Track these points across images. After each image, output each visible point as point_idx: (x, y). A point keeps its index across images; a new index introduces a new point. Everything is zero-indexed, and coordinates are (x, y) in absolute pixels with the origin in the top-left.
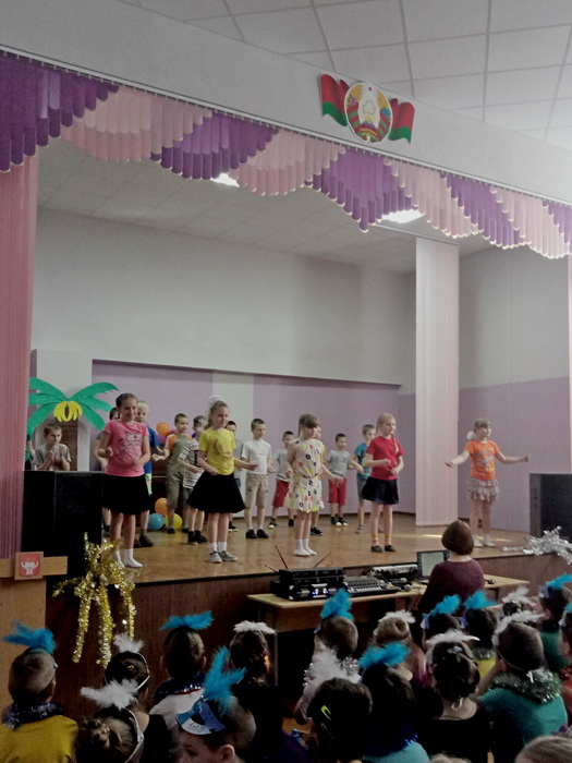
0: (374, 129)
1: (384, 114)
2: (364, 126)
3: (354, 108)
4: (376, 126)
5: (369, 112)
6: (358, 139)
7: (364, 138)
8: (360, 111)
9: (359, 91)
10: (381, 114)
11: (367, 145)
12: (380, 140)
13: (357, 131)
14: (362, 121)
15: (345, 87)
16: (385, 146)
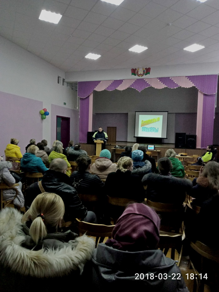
0: (141, 74)
1: (144, 71)
2: (140, 74)
3: (138, 72)
4: (142, 74)
5: (141, 72)
6: (138, 77)
7: (140, 77)
8: (139, 73)
9: (139, 69)
10: (143, 72)
11: (140, 78)
12: (143, 76)
13: (138, 75)
14: (139, 74)
15: (136, 69)
16: (144, 77)
